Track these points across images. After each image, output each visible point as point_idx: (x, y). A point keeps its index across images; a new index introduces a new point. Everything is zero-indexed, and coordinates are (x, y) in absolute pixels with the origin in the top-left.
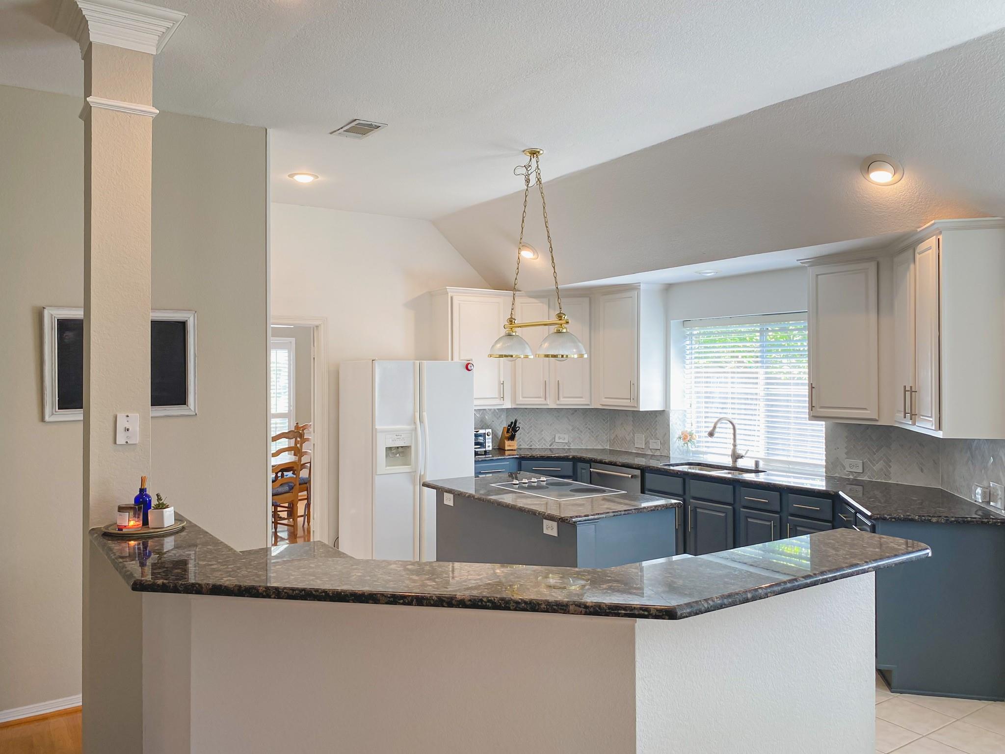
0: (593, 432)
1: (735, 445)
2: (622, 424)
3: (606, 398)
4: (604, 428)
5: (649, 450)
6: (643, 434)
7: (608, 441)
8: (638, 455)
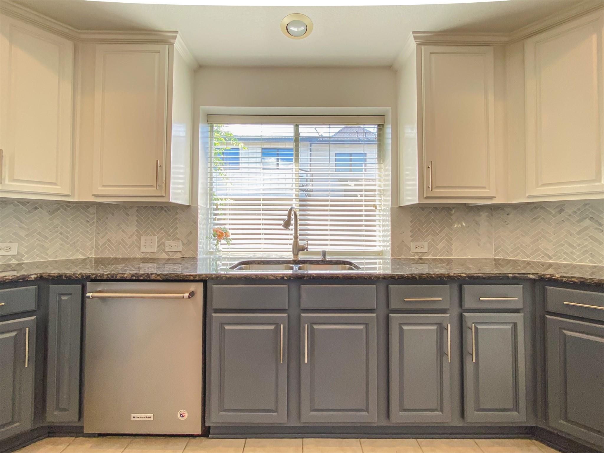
0: (67, 237)
1: (296, 237)
2: (118, 225)
3: (104, 186)
4: (87, 232)
5: (164, 254)
6: (155, 235)
7: (92, 247)
8: (145, 261)
